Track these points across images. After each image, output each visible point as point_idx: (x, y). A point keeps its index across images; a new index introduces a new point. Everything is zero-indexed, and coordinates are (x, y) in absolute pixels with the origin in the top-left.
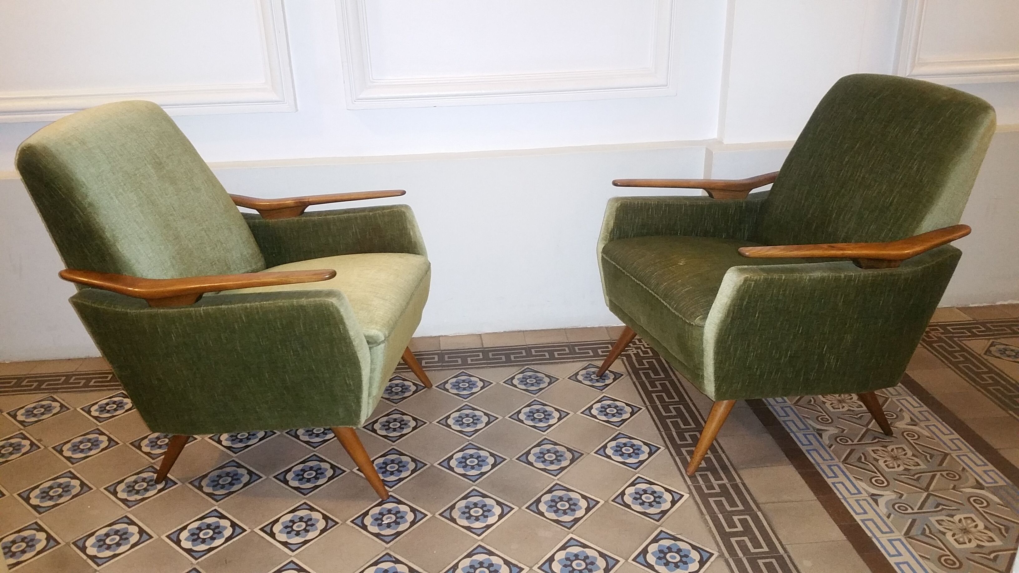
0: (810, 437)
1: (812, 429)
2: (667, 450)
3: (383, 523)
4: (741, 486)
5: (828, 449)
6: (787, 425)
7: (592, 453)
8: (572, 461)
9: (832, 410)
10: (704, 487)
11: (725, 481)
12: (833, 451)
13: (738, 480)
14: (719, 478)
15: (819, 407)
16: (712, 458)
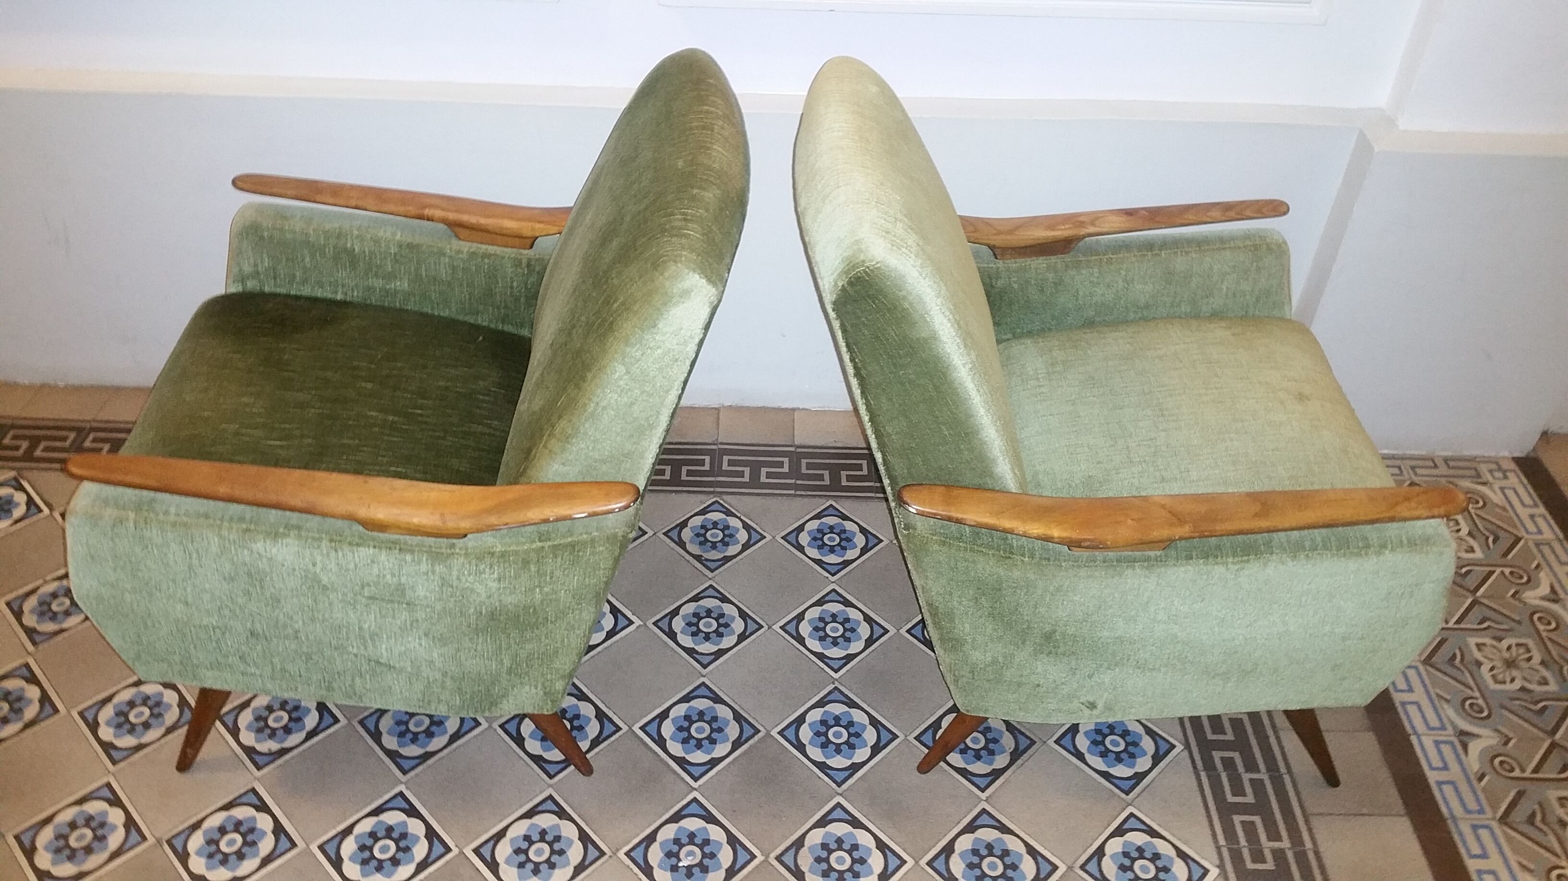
0: (1446, 749)
1: (1450, 731)
2: (1186, 753)
3: (681, 864)
4: (1311, 855)
5: (1475, 782)
6: (1406, 713)
7: (1051, 742)
8: (1016, 755)
9: (1492, 685)
10: (1246, 854)
11: (1286, 844)
12: (1484, 790)
13: (1308, 845)
14: (1274, 836)
15: (1468, 675)
16: (1268, 783)
